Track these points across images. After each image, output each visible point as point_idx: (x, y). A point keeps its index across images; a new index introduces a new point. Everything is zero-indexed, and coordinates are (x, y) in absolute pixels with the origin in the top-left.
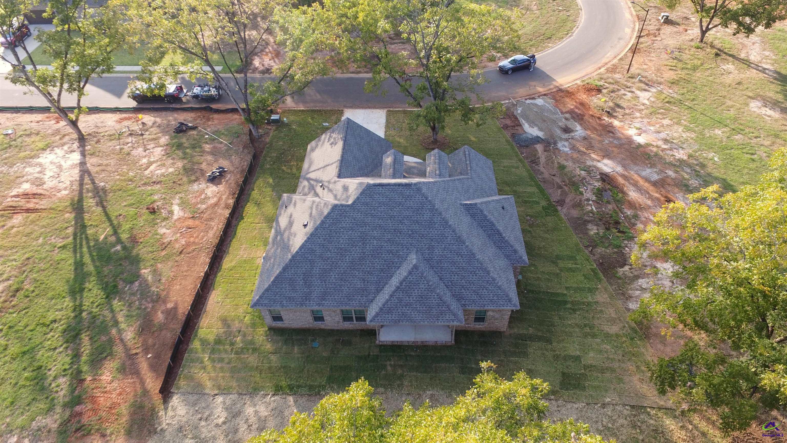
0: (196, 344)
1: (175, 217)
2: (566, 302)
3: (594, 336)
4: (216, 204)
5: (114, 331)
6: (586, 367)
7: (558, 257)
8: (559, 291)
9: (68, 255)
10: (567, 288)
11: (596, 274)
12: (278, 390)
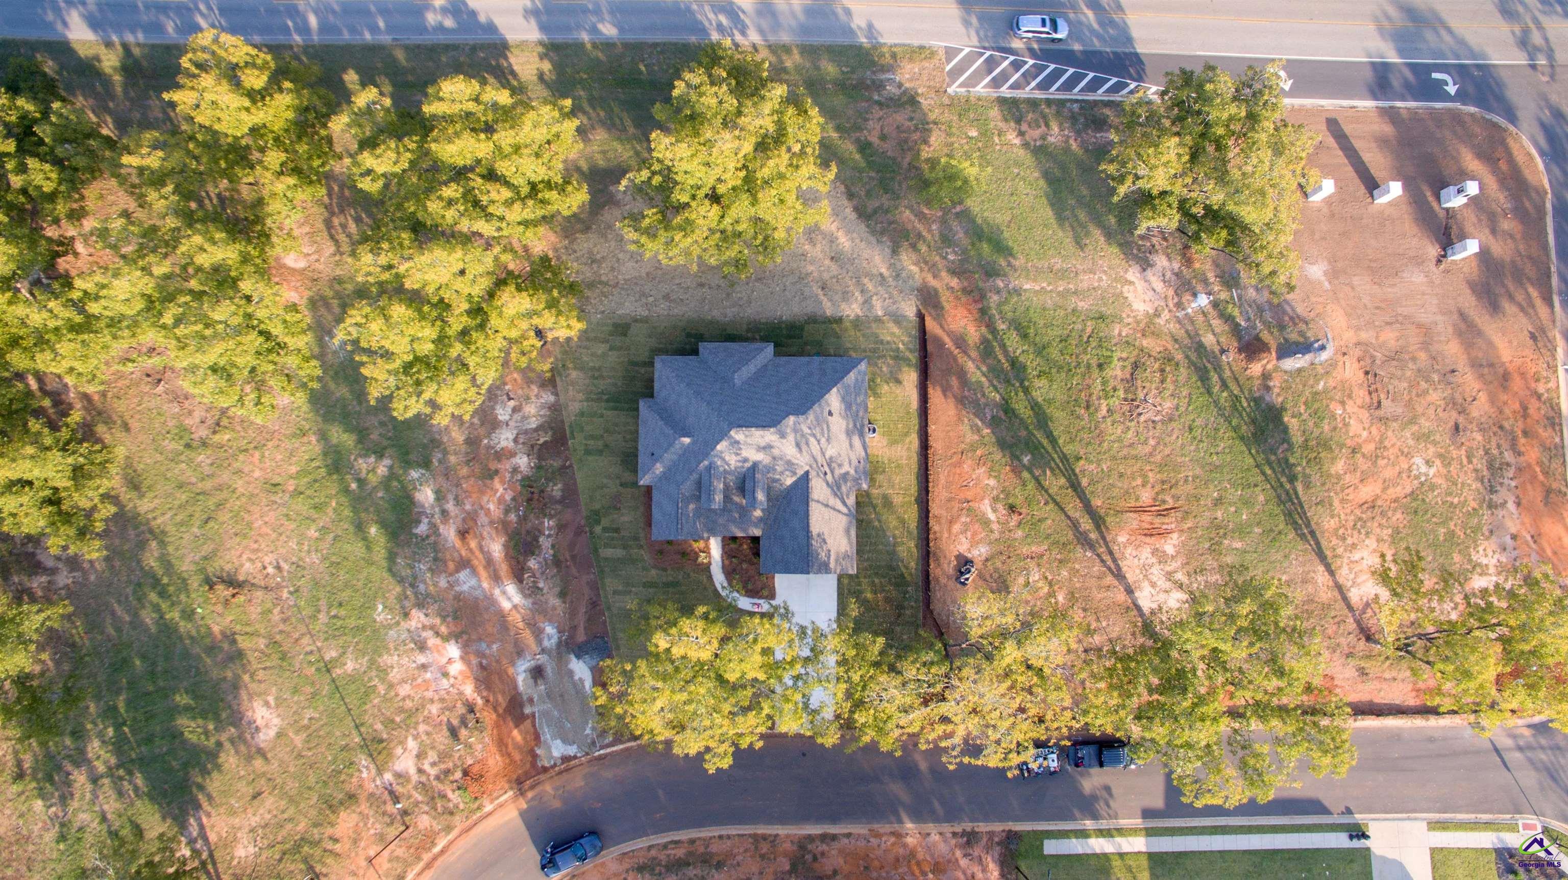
0: (914, 357)
1: (986, 501)
2: (607, 401)
3: (593, 369)
4: (951, 522)
5: (984, 369)
6: (607, 341)
7: (600, 452)
8: (609, 413)
9: (1069, 449)
10: (602, 416)
11: (572, 433)
12: (839, 320)
